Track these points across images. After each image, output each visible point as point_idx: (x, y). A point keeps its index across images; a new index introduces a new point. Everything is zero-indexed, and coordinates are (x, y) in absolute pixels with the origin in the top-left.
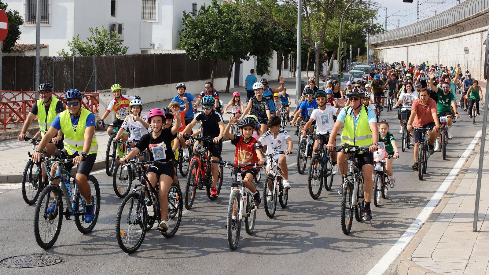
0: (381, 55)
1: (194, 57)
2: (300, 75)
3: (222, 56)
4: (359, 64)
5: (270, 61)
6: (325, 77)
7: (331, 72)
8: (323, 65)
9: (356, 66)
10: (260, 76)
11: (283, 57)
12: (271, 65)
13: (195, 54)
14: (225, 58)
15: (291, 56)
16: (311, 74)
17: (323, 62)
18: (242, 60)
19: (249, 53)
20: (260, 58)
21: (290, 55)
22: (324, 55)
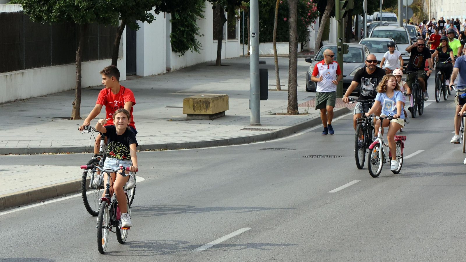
0: (430, 6)
1: (39, 19)
2: (257, 50)
3: (97, 15)
4: (383, 25)
5: (198, 23)
6: (314, 51)
7: (325, 42)
8: (310, 28)
9: (377, 29)
10: (180, 54)
11: (226, 14)
12: (201, 31)
13: (43, 11)
14: (104, 18)
15: (241, 12)
16: (284, 48)
17: (309, 23)
18: (139, 22)
19: (154, 8)
20: (177, 17)
21: (239, 10)
22: (311, 7)
